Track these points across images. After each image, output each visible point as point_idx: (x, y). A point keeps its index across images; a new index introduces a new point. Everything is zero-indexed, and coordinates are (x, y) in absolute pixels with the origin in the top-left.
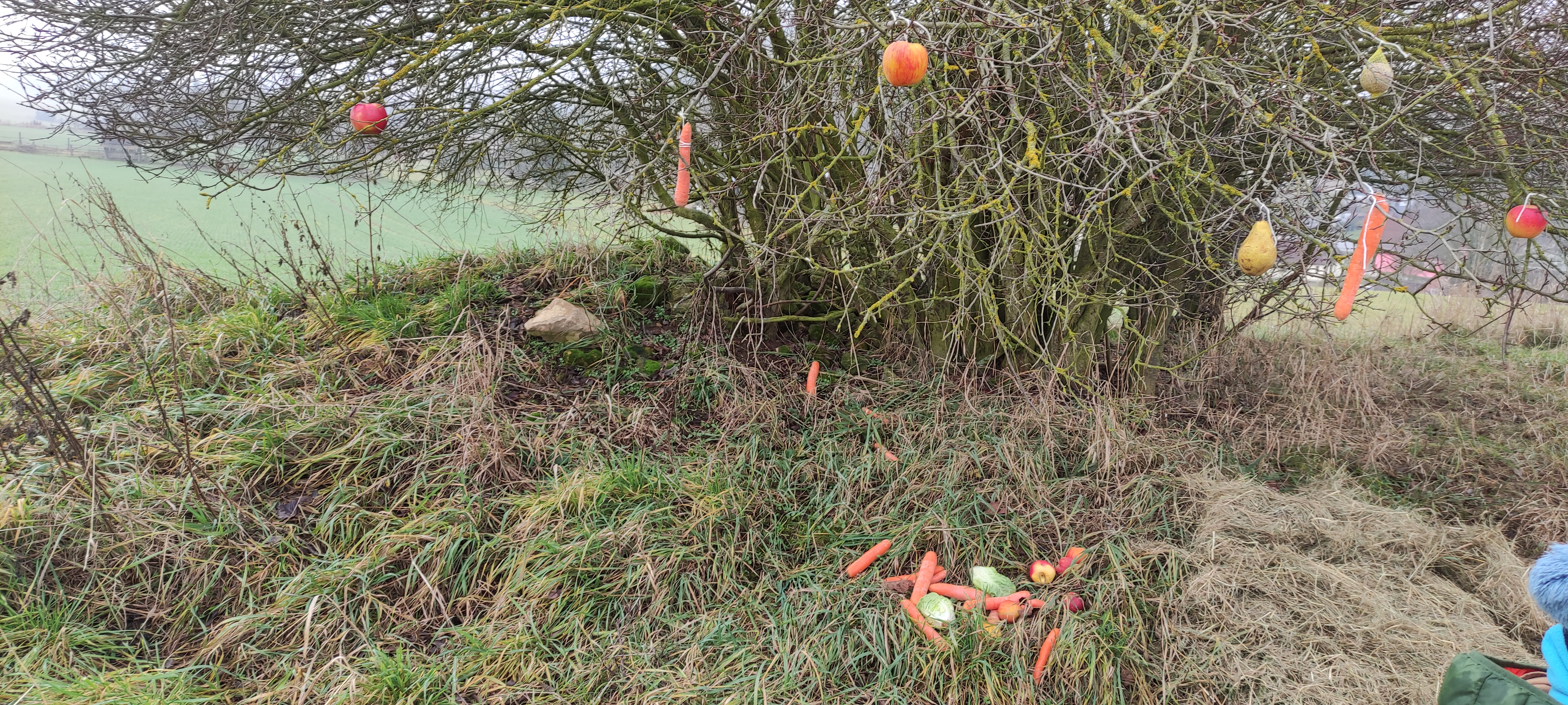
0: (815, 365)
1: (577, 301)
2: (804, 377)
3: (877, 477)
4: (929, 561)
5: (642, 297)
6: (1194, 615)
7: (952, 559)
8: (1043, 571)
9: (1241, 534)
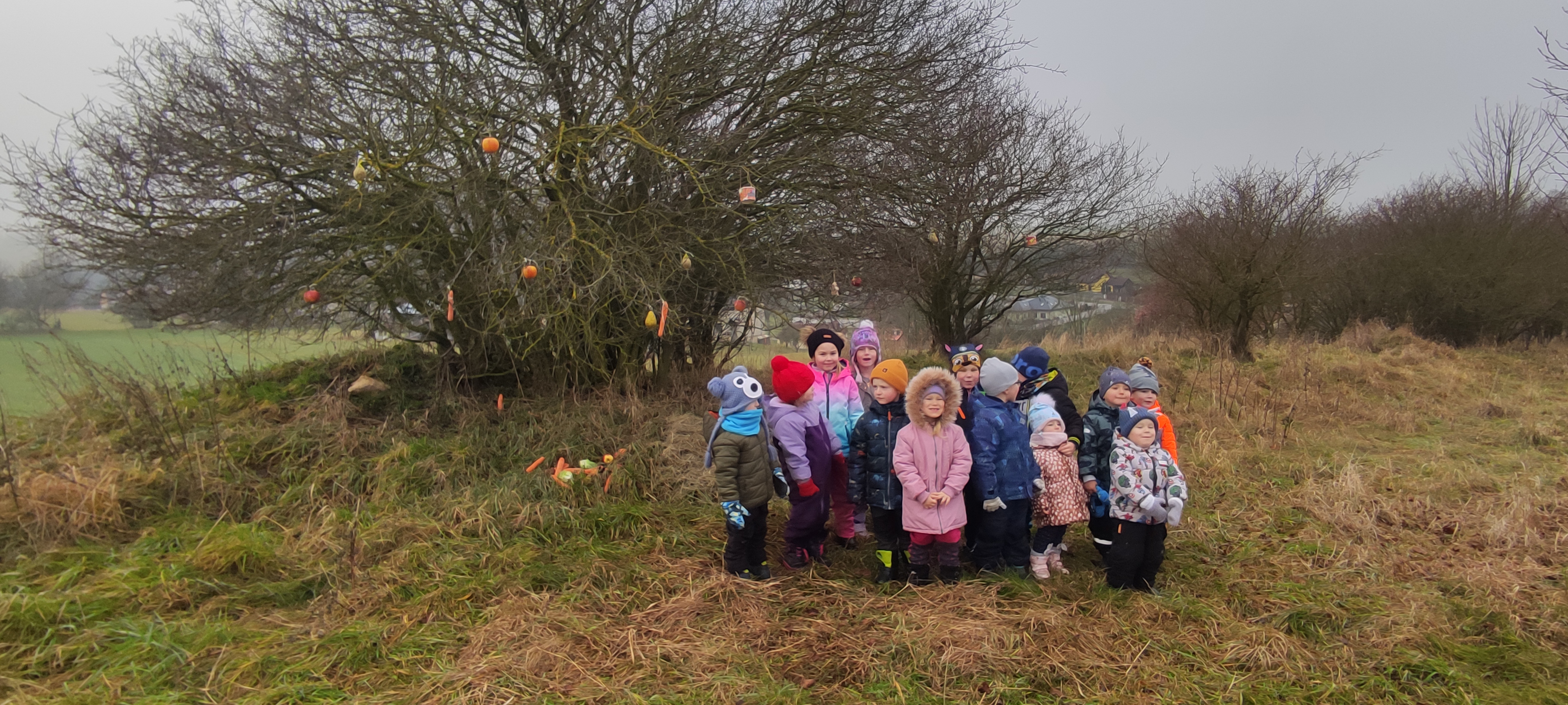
0: (501, 396)
1: (373, 376)
2: (496, 402)
3: (537, 436)
4: (561, 461)
5: (407, 371)
6: (665, 463)
7: (571, 459)
8: (608, 457)
9: (684, 433)
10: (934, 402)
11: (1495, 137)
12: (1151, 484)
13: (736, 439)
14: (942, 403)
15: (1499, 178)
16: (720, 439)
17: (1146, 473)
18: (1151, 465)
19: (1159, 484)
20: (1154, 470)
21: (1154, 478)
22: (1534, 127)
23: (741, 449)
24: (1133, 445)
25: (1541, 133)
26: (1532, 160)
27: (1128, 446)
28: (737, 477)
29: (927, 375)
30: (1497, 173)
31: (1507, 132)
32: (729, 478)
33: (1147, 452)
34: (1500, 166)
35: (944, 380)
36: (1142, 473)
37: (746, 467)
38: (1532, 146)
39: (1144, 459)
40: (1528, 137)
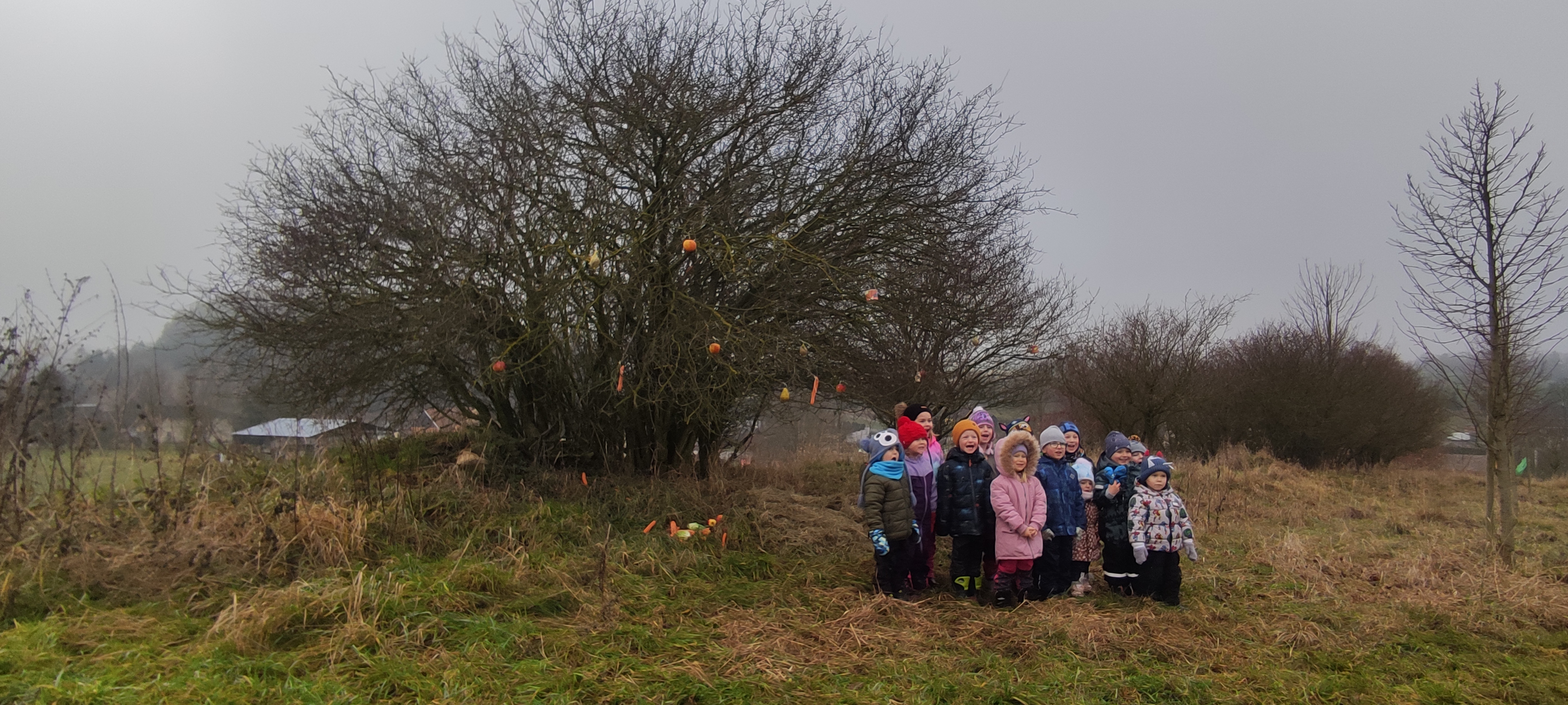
0: (584, 475)
1: (473, 452)
2: (581, 479)
4: (673, 524)
5: (500, 449)
7: (681, 522)
8: (712, 521)
10: (1020, 458)
11: (1316, 291)
12: (1167, 521)
13: (883, 480)
14: (1025, 460)
15: (1322, 328)
16: (870, 480)
17: (1163, 512)
18: (1166, 506)
19: (1173, 520)
20: (1168, 509)
21: (1169, 515)
22: (1346, 284)
23: (887, 488)
24: (1150, 492)
25: (1351, 289)
26: (1345, 313)
27: (1146, 493)
28: (882, 511)
29: (1016, 436)
30: (1321, 322)
31: (1325, 287)
32: (876, 511)
33: (1162, 496)
34: (1322, 315)
35: (1028, 441)
36: (1160, 512)
37: (889, 505)
38: (1345, 300)
39: (1159, 501)
40: (1341, 293)
